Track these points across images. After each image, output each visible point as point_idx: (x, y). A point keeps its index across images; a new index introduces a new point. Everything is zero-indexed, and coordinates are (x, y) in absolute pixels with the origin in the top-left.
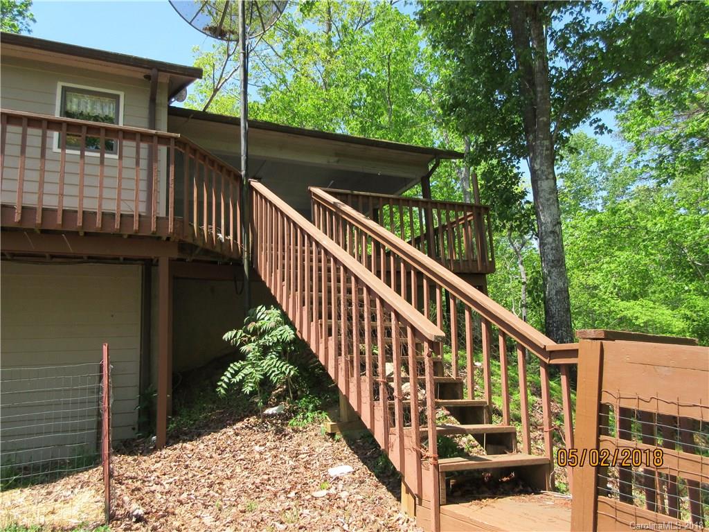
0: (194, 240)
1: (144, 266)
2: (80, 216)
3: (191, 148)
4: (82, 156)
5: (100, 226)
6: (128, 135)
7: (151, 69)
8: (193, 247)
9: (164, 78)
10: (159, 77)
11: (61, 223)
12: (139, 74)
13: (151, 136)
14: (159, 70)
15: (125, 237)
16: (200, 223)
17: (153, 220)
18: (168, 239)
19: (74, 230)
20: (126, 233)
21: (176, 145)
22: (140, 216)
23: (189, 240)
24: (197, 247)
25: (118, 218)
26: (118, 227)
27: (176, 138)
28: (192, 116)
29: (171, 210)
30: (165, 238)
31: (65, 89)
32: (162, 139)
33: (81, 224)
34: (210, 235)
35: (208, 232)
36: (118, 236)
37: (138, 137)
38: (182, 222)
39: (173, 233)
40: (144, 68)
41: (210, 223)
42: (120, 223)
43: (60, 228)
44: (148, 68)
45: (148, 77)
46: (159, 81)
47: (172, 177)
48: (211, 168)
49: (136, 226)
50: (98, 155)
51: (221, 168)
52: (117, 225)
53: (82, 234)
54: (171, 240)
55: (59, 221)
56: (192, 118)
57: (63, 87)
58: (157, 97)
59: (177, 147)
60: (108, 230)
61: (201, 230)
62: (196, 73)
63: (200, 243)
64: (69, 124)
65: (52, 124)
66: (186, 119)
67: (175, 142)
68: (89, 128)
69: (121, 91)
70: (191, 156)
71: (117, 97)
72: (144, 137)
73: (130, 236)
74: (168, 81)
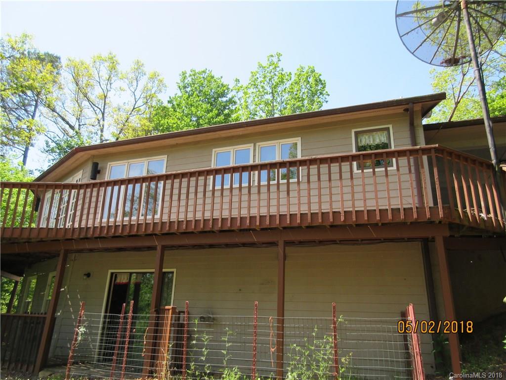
0: (460, 221)
1: (422, 243)
2: (378, 213)
3: (447, 152)
4: (374, 172)
5: (391, 218)
6: (400, 154)
7: (408, 104)
8: (460, 226)
9: (418, 108)
10: (414, 108)
11: (367, 219)
12: (400, 110)
13: (417, 150)
14: (414, 103)
15: (409, 223)
16: (464, 207)
17: (427, 210)
18: (440, 222)
19: (376, 222)
20: (409, 221)
21: (435, 153)
22: (417, 208)
23: (457, 221)
24: (463, 226)
25: (402, 212)
26: (403, 218)
27: (435, 148)
28: (441, 127)
29: (439, 201)
30: (437, 222)
31: (357, 133)
32: (424, 151)
33: (379, 219)
34: (473, 216)
35: (471, 214)
36: (403, 224)
37: (408, 153)
38: (449, 208)
39: (444, 217)
40: (404, 105)
41: (471, 206)
42: (404, 214)
43: (367, 223)
44: (406, 104)
45: (406, 110)
46: (414, 110)
47: (436, 176)
48: (466, 163)
49: (415, 216)
50: (384, 169)
51: (474, 161)
52: (402, 217)
53: (380, 225)
54: (442, 223)
55: (366, 218)
56: (442, 129)
57: (355, 132)
58: (415, 122)
59: (437, 154)
60: (397, 220)
61: (465, 213)
62: (442, 97)
63: (466, 223)
64: (364, 155)
65: (354, 158)
66: (437, 131)
67: (435, 151)
68: (376, 155)
69: (390, 124)
70: (448, 158)
71: (388, 129)
72: (412, 152)
73: (411, 223)
74: (420, 109)
